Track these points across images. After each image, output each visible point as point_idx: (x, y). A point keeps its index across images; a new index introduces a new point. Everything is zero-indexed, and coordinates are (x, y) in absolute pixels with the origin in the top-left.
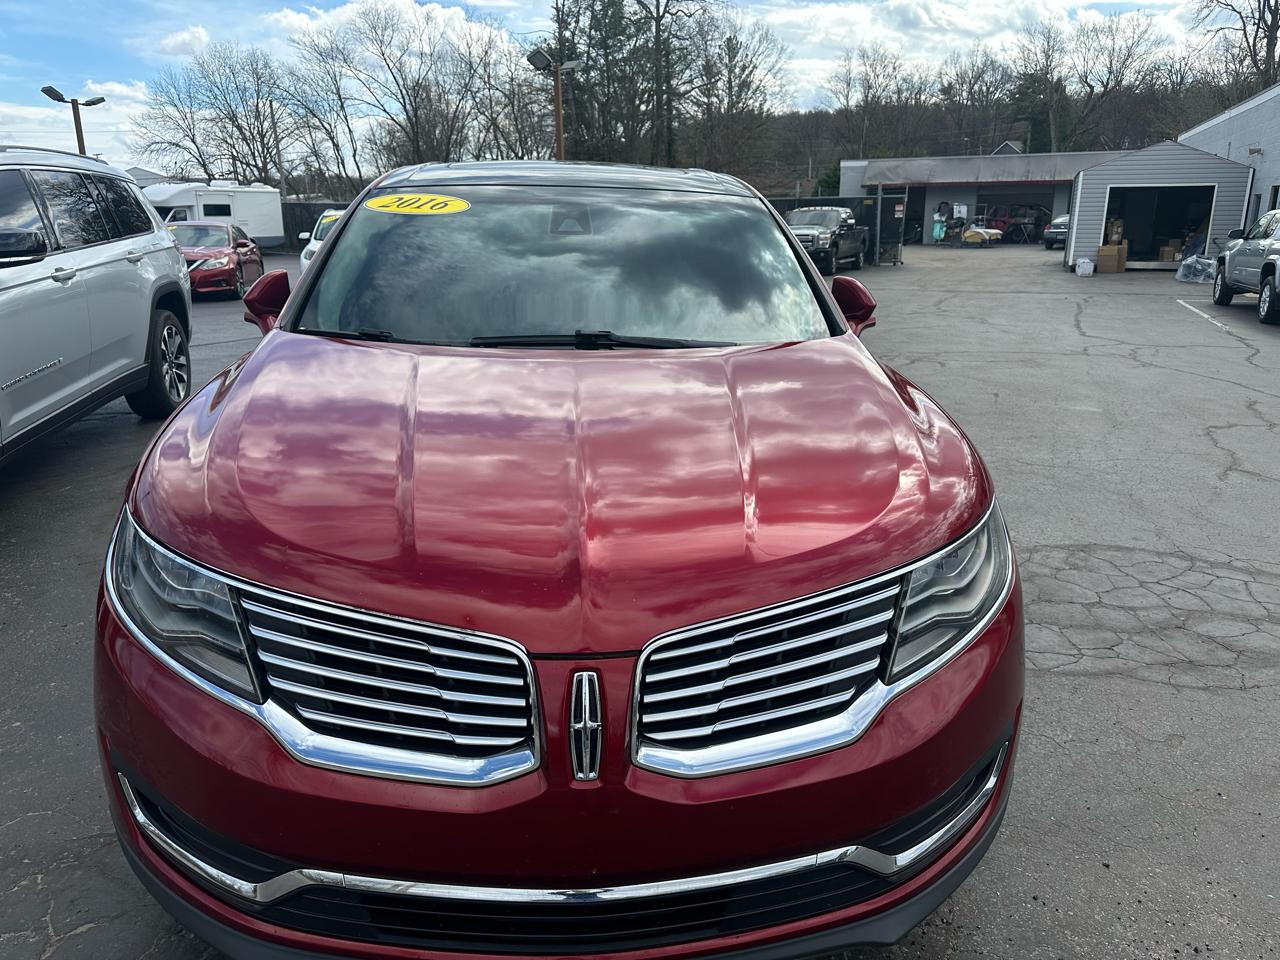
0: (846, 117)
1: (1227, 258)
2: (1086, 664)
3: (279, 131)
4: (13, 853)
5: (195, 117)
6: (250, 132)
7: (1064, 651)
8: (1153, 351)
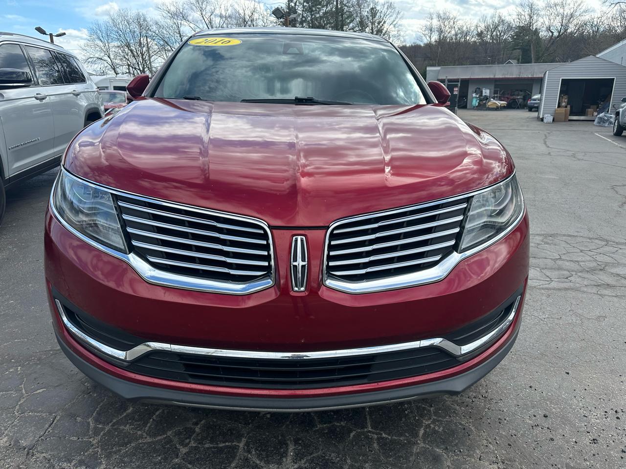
0: (430, 46)
1: (621, 112)
2: (554, 285)
3: (151, 52)
4: (6, 357)
5: (110, 45)
6: (137, 53)
7: (543, 279)
8: (583, 154)
